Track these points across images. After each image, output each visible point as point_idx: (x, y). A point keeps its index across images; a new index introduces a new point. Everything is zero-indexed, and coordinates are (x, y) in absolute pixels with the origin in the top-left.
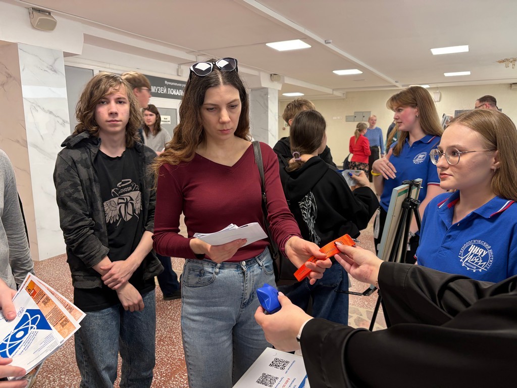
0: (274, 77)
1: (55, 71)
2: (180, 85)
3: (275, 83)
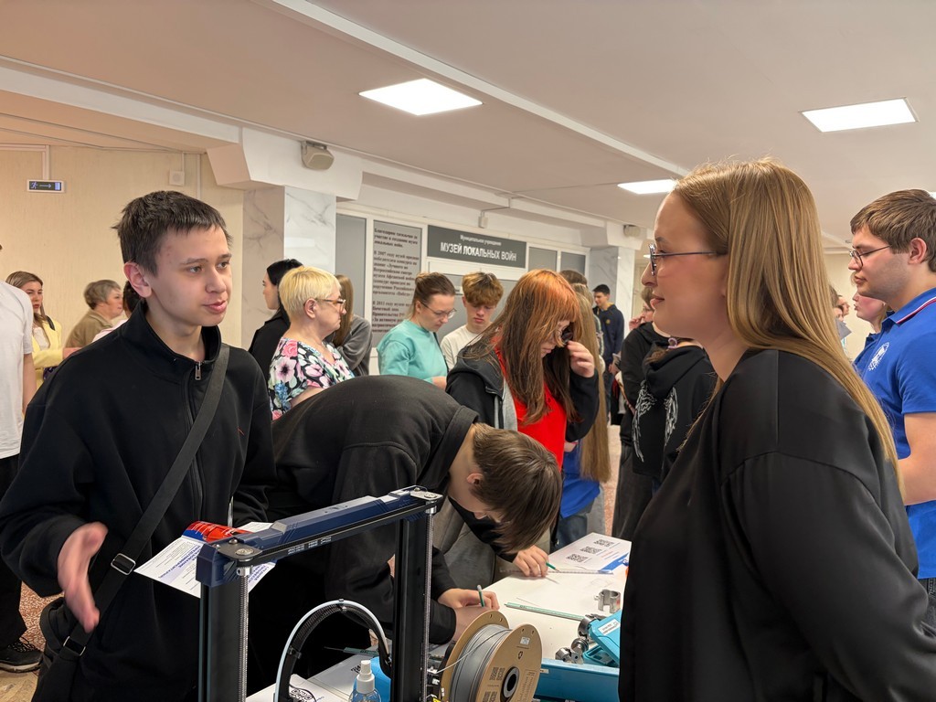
0: (628, 229)
1: (324, 222)
2: (481, 241)
3: (631, 238)
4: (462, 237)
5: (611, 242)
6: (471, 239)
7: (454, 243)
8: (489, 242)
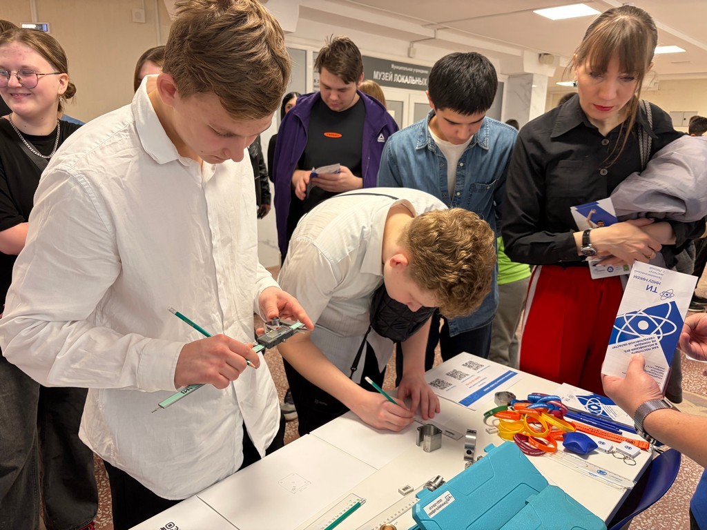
0: (543, 57)
2: (410, 70)
3: (546, 67)
4: (393, 66)
5: (527, 70)
6: (401, 68)
7: (385, 72)
8: (417, 71)
